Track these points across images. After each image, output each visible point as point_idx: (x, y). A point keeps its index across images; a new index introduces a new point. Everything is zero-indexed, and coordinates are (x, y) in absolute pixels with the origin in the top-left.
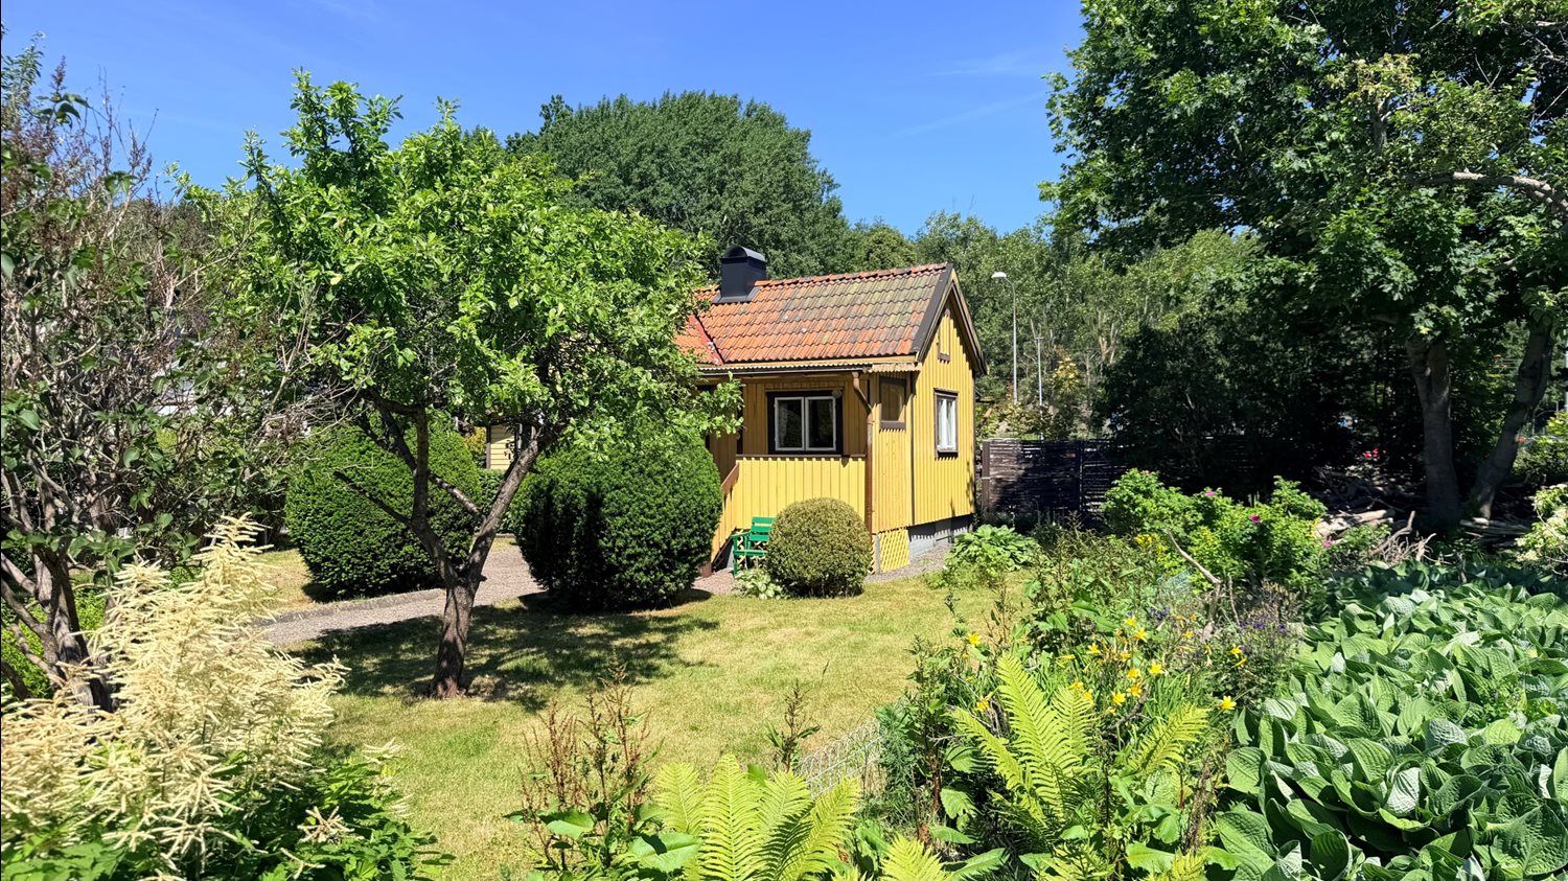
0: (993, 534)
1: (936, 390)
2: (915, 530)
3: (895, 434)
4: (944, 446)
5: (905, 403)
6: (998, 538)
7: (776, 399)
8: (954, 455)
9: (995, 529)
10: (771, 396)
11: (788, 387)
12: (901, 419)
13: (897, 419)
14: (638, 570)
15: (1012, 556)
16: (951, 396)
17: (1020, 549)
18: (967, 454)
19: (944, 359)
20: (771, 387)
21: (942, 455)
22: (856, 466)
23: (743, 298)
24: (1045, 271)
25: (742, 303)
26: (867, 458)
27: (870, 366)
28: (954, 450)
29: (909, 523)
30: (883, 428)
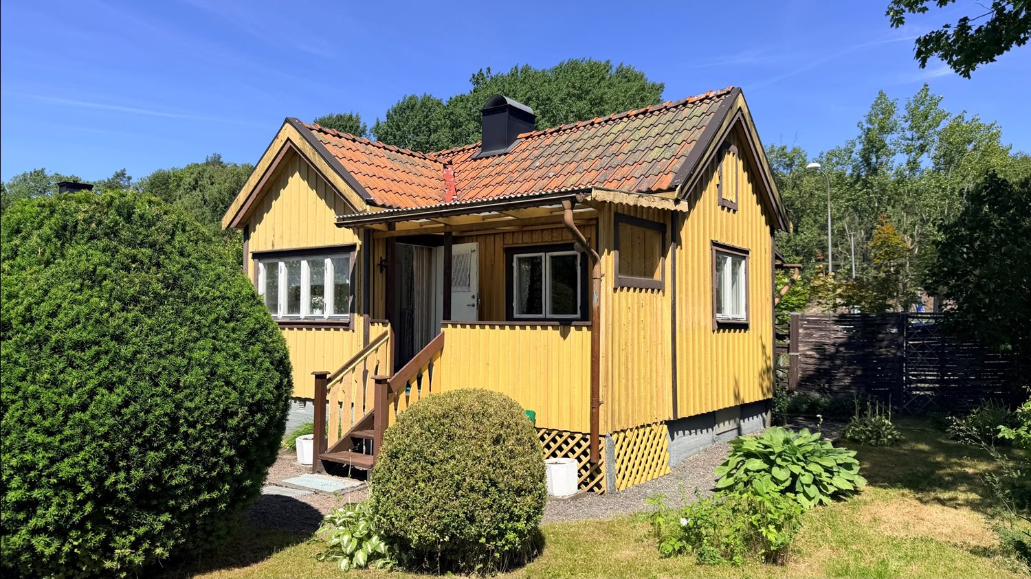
0: (787, 441)
1: (714, 244)
2: (676, 425)
3: (645, 296)
4: (728, 314)
5: (664, 255)
6: (794, 451)
7: (515, 256)
8: (744, 327)
9: (792, 435)
10: (510, 252)
11: (527, 240)
12: (657, 276)
13: (652, 275)
14: (35, 532)
15: (817, 482)
16: (740, 254)
17: (828, 470)
18: (763, 327)
19: (728, 206)
20: (509, 241)
21: (724, 326)
22: (580, 338)
23: (502, 151)
24: (856, 182)
25: (500, 155)
26: (594, 328)
27: (589, 191)
28: (743, 321)
29: (669, 415)
30: (619, 286)
